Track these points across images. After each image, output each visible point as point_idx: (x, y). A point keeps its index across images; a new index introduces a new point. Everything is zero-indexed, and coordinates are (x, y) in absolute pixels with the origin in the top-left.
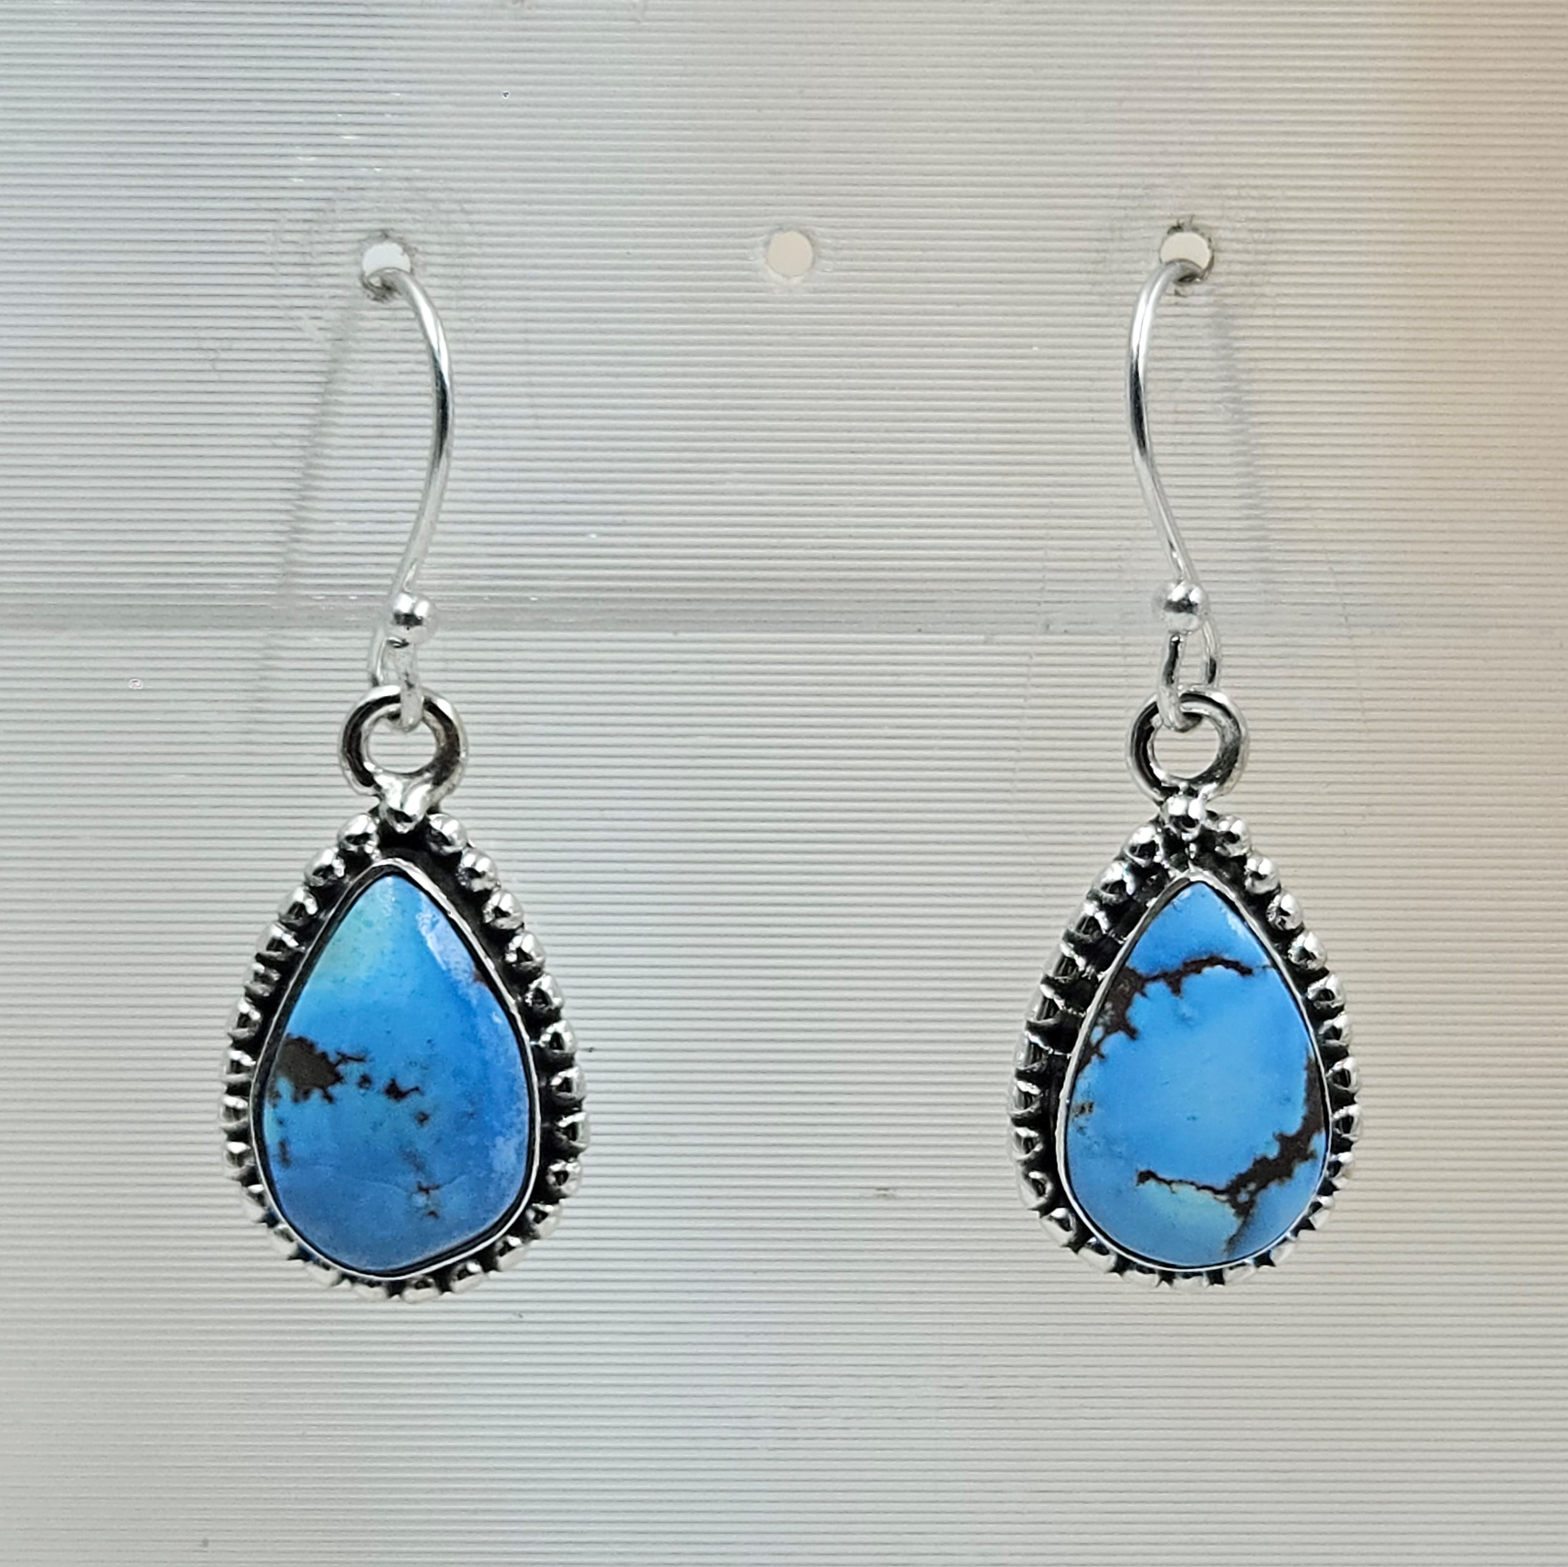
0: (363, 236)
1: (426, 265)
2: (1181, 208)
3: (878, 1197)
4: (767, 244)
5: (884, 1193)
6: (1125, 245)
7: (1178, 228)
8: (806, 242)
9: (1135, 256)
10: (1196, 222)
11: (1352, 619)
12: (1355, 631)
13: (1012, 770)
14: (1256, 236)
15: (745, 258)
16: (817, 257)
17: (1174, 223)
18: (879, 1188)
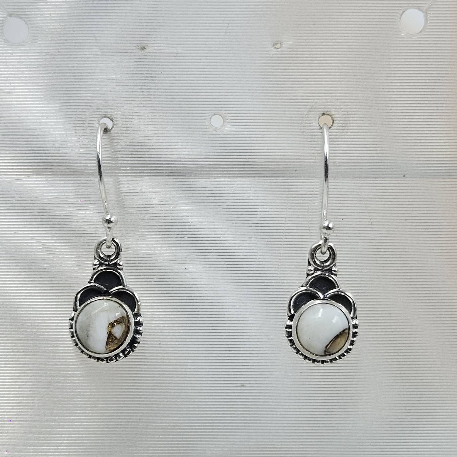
0: (99, 116)
1: (117, 124)
2: (324, 108)
3: (241, 386)
4: (211, 118)
5: (243, 385)
6: (309, 118)
7: (324, 114)
8: (222, 118)
9: (312, 121)
10: (328, 113)
11: (373, 223)
12: (374, 226)
13: (279, 265)
14: (345, 116)
15: (204, 122)
16: (224, 122)
17: (322, 113)
18: (242, 384)
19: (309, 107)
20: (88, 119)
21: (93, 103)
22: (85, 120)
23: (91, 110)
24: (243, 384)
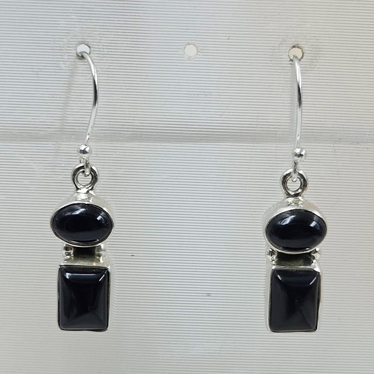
2: (295, 42)
3: (207, 296)
4: (185, 48)
6: (280, 51)
7: (294, 47)
8: (195, 48)
15: (179, 52)
16: (198, 51)
18: (207, 294)
19: (281, 40)
20: (66, 45)
21: (70, 30)
22: (63, 46)
23: (69, 37)
24: (209, 294)
